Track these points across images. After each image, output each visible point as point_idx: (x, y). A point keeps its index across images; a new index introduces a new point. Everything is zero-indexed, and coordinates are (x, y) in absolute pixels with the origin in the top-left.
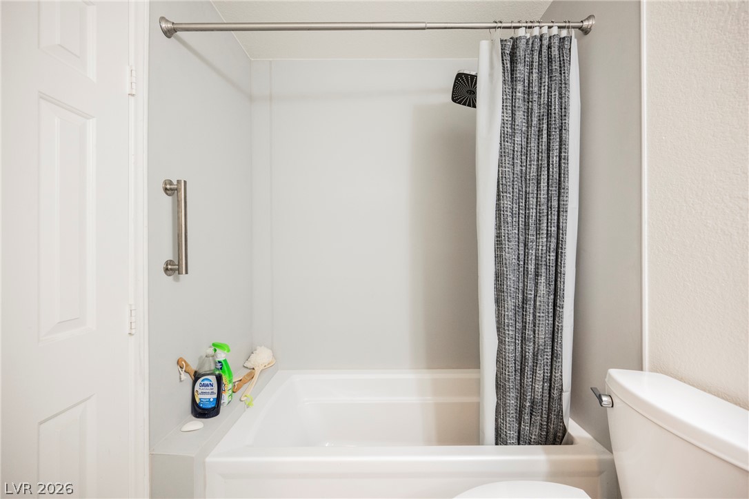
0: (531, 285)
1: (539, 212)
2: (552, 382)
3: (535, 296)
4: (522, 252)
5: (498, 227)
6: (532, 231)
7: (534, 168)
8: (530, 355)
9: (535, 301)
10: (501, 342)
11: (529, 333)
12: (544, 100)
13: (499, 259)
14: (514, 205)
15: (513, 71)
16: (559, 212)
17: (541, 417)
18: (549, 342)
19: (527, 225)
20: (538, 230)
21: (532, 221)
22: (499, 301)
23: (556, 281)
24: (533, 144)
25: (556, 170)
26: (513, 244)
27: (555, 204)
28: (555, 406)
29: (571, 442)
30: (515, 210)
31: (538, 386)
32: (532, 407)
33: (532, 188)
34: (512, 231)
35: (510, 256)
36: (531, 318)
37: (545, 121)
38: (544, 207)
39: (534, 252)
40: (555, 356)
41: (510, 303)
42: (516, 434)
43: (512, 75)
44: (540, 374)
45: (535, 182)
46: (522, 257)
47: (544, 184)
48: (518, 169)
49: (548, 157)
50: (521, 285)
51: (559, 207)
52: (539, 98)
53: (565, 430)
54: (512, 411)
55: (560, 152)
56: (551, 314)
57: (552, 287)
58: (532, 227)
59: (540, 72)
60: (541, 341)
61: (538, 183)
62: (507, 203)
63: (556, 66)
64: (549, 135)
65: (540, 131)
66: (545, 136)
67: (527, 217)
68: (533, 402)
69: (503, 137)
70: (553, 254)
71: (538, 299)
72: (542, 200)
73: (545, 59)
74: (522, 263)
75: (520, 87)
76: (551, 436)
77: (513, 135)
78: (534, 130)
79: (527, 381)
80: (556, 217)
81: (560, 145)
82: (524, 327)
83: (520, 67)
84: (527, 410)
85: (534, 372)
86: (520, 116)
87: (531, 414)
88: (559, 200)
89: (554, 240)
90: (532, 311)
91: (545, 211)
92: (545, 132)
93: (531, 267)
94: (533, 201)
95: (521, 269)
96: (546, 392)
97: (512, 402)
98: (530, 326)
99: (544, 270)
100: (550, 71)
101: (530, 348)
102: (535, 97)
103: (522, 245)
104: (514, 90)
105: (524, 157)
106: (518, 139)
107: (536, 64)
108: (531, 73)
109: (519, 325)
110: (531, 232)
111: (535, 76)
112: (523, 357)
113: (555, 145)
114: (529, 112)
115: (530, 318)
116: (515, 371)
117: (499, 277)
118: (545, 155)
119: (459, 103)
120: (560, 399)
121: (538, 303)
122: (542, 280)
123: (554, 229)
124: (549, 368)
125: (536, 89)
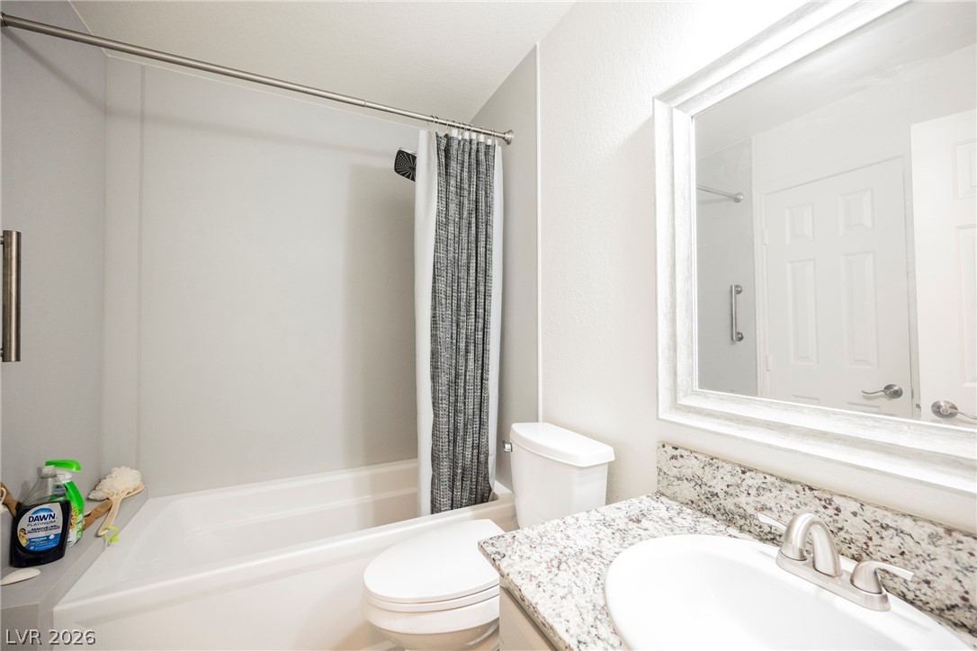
0: (462, 361)
1: (468, 296)
2: (479, 448)
3: (466, 371)
4: (455, 332)
5: (434, 308)
6: (463, 313)
7: (465, 256)
8: (461, 426)
9: (465, 376)
10: (436, 415)
11: (460, 405)
12: (473, 197)
13: (434, 337)
14: (448, 289)
15: (447, 166)
16: (485, 295)
17: (471, 481)
18: (477, 412)
19: (458, 306)
20: (468, 311)
21: (463, 304)
22: (434, 378)
23: (483, 357)
24: (464, 235)
25: (483, 259)
26: (447, 323)
27: (482, 288)
28: (482, 468)
29: (495, 498)
30: (449, 293)
31: (468, 453)
32: (463, 473)
33: (463, 274)
34: (447, 313)
35: (444, 335)
36: (462, 391)
37: (474, 216)
38: (473, 291)
39: (464, 331)
40: (482, 424)
41: (444, 379)
42: (450, 502)
43: (446, 169)
44: (469, 441)
45: (466, 268)
46: (454, 336)
47: (472, 271)
48: (451, 255)
49: (477, 247)
50: (454, 361)
51: (485, 292)
52: (469, 194)
53: (490, 490)
54: (445, 478)
55: (486, 244)
56: (479, 387)
57: (480, 362)
58: (463, 308)
59: (469, 172)
60: (471, 412)
61: (468, 270)
62: (441, 286)
63: (482, 169)
64: (477, 227)
65: (470, 223)
66: (474, 228)
67: (459, 299)
68: (464, 469)
69: (438, 224)
70: (480, 333)
71: (468, 373)
72: (471, 285)
73: (474, 161)
74: (454, 341)
75: (453, 182)
76: (479, 497)
77: (447, 224)
78: (465, 222)
79: (459, 449)
80: (483, 301)
81: (486, 238)
82: (456, 401)
83: (453, 164)
84: (459, 477)
85: (465, 440)
86: (453, 207)
87: (463, 480)
88: (485, 286)
89: (481, 321)
90: (462, 385)
91: (474, 295)
92: (473, 225)
93: (462, 345)
94: (464, 285)
95: (454, 347)
96: (475, 458)
97: (445, 469)
98: (461, 399)
99: (472, 348)
100: (478, 172)
101: (461, 418)
102: (466, 193)
103: (454, 325)
104: (448, 183)
105: (457, 245)
106: (451, 228)
107: (466, 164)
108: (462, 171)
109: (452, 399)
110: (462, 314)
111: (465, 175)
112: (456, 428)
113: (482, 237)
114: (461, 205)
115: (461, 391)
116: (449, 442)
117: (434, 355)
118: (474, 245)
119: (403, 175)
120: (487, 463)
121: (468, 378)
122: (471, 356)
123: (481, 311)
124: (477, 436)
125: (466, 186)
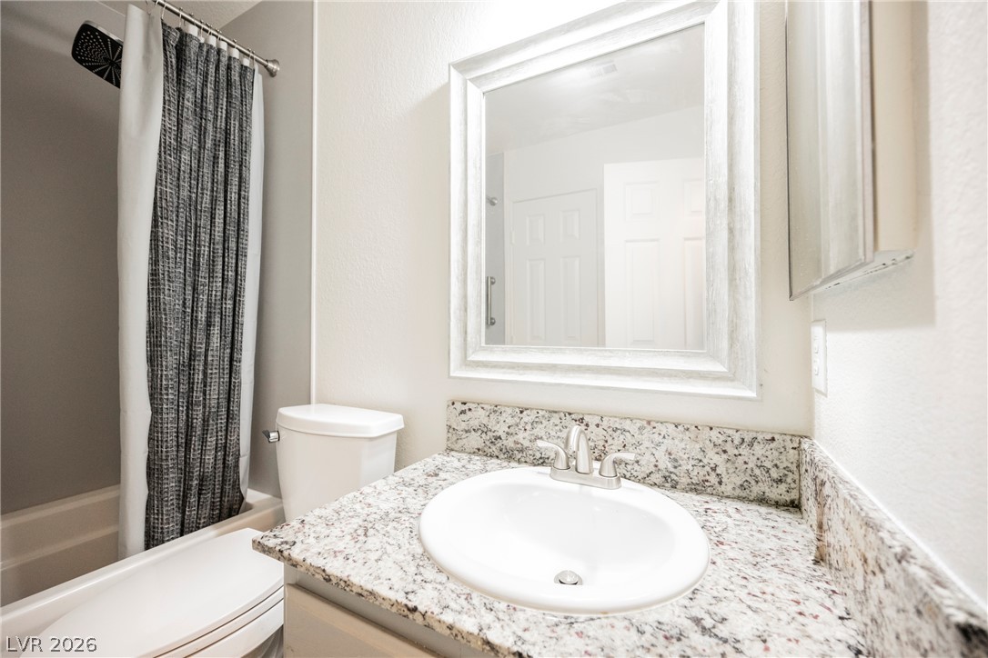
0: (200, 337)
1: (212, 252)
2: (227, 450)
3: (207, 350)
4: (189, 297)
5: (154, 262)
6: (203, 272)
7: (207, 199)
8: (198, 422)
9: (206, 356)
10: (156, 411)
11: (198, 395)
12: (221, 124)
13: (154, 303)
14: (179, 238)
15: (180, 71)
16: (237, 255)
17: (214, 494)
18: (224, 403)
19: (196, 264)
20: (211, 272)
21: (203, 261)
22: (153, 359)
23: (233, 332)
24: (207, 170)
25: (235, 208)
26: (178, 285)
27: (233, 245)
28: (230, 474)
29: (249, 507)
30: (181, 243)
31: (209, 458)
32: (200, 485)
33: (204, 221)
34: (175, 269)
35: (172, 298)
36: (201, 376)
37: (222, 149)
38: (219, 247)
39: (205, 297)
40: (231, 417)
41: (170, 360)
42: (179, 527)
43: (178, 75)
44: (211, 441)
45: (209, 215)
46: (189, 303)
47: (219, 220)
48: (184, 193)
49: (226, 191)
50: (188, 337)
51: (237, 251)
52: (216, 117)
53: (242, 498)
54: (171, 498)
55: (240, 190)
56: (227, 371)
57: (229, 340)
58: (203, 267)
59: (216, 90)
60: (214, 403)
61: (213, 218)
62: (168, 232)
63: (236, 92)
64: (227, 166)
65: (216, 157)
66: (221, 165)
67: (197, 255)
68: (202, 479)
69: (164, 147)
70: (230, 302)
71: (210, 353)
72: (217, 238)
73: (223, 79)
74: (189, 310)
75: (189, 95)
76: (225, 511)
77: (179, 149)
78: (207, 154)
79: (195, 454)
80: (234, 261)
81: (240, 182)
82: (191, 390)
83: (190, 71)
84: (194, 491)
85: (203, 441)
86: (188, 130)
87: (200, 494)
88: (237, 242)
89: (231, 287)
90: (201, 368)
91: (221, 251)
92: (221, 161)
93: (202, 316)
94: (205, 237)
95: (188, 318)
96: (220, 463)
97: (171, 483)
98: (198, 387)
99: (217, 319)
100: (229, 96)
101: (198, 413)
102: (210, 117)
103: (189, 288)
104: (181, 95)
105: (194, 182)
106: (185, 157)
107: (211, 78)
108: (204, 85)
109: (184, 388)
110: (201, 274)
111: (210, 92)
112: (189, 426)
113: (235, 181)
114: (201, 132)
115: (199, 377)
116: (178, 446)
117: (154, 328)
118: (221, 187)
120: (237, 466)
121: (210, 358)
122: (216, 330)
123: (231, 274)
124: (223, 433)
125: (211, 107)
